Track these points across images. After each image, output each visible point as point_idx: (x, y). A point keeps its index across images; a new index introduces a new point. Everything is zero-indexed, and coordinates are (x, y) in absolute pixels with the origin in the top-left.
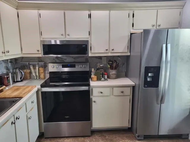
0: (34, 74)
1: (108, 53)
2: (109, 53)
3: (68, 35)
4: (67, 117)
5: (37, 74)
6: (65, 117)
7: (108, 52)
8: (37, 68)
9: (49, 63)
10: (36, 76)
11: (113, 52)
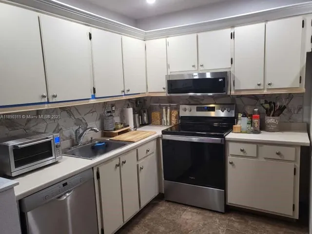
0: (165, 119)
1: (262, 89)
2: (264, 89)
3: (202, 66)
4: (192, 178)
5: (168, 119)
6: (190, 177)
7: (262, 87)
8: (169, 110)
9: (181, 104)
10: (167, 121)
11: (270, 88)
